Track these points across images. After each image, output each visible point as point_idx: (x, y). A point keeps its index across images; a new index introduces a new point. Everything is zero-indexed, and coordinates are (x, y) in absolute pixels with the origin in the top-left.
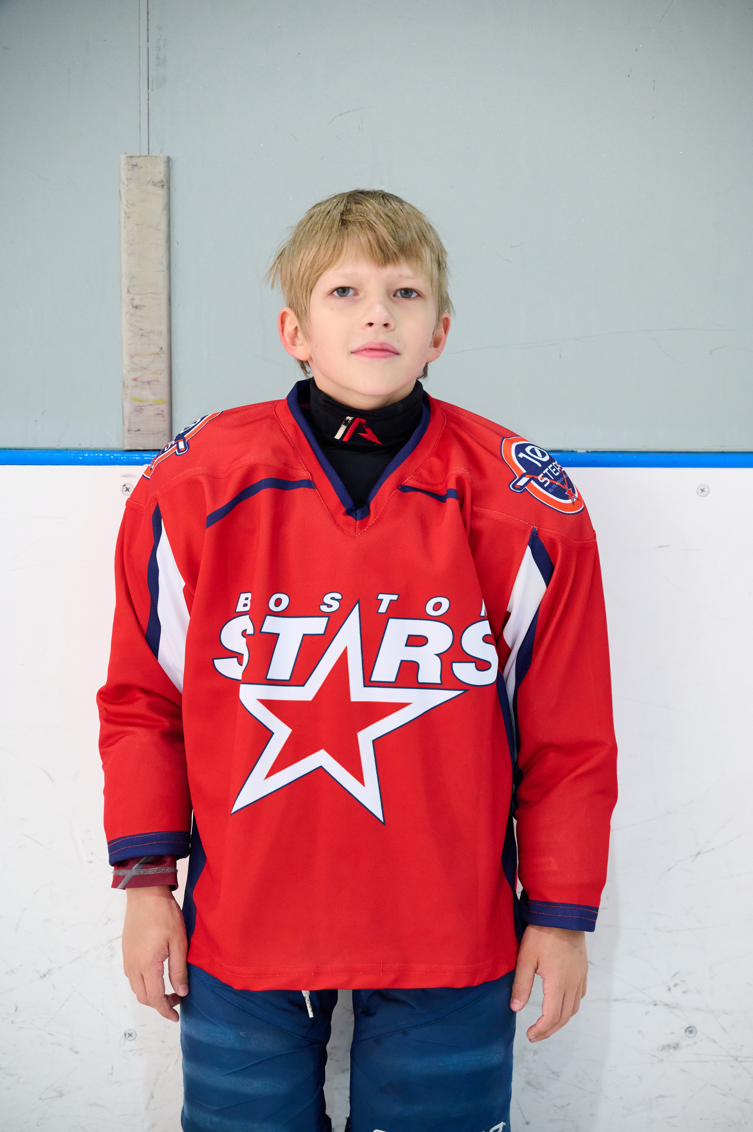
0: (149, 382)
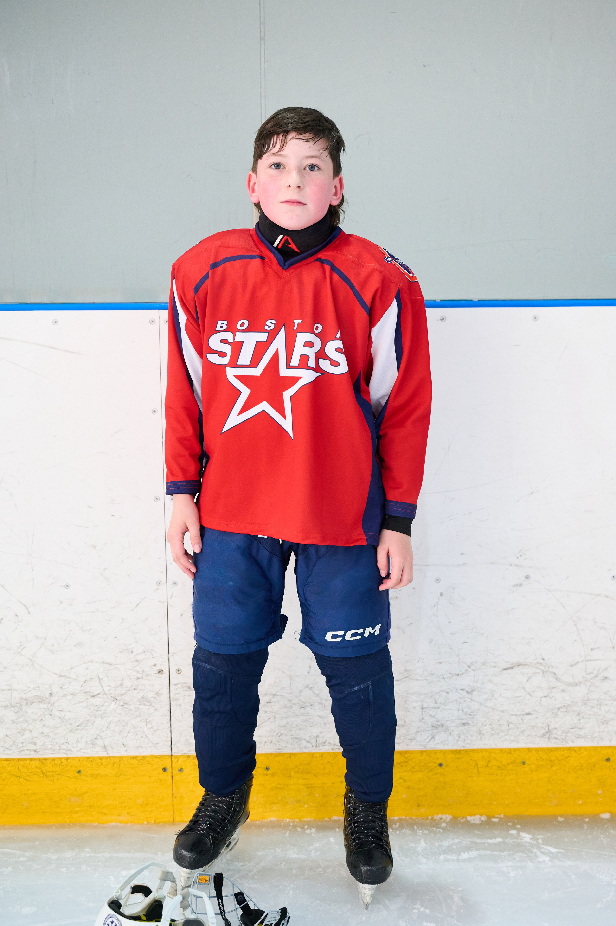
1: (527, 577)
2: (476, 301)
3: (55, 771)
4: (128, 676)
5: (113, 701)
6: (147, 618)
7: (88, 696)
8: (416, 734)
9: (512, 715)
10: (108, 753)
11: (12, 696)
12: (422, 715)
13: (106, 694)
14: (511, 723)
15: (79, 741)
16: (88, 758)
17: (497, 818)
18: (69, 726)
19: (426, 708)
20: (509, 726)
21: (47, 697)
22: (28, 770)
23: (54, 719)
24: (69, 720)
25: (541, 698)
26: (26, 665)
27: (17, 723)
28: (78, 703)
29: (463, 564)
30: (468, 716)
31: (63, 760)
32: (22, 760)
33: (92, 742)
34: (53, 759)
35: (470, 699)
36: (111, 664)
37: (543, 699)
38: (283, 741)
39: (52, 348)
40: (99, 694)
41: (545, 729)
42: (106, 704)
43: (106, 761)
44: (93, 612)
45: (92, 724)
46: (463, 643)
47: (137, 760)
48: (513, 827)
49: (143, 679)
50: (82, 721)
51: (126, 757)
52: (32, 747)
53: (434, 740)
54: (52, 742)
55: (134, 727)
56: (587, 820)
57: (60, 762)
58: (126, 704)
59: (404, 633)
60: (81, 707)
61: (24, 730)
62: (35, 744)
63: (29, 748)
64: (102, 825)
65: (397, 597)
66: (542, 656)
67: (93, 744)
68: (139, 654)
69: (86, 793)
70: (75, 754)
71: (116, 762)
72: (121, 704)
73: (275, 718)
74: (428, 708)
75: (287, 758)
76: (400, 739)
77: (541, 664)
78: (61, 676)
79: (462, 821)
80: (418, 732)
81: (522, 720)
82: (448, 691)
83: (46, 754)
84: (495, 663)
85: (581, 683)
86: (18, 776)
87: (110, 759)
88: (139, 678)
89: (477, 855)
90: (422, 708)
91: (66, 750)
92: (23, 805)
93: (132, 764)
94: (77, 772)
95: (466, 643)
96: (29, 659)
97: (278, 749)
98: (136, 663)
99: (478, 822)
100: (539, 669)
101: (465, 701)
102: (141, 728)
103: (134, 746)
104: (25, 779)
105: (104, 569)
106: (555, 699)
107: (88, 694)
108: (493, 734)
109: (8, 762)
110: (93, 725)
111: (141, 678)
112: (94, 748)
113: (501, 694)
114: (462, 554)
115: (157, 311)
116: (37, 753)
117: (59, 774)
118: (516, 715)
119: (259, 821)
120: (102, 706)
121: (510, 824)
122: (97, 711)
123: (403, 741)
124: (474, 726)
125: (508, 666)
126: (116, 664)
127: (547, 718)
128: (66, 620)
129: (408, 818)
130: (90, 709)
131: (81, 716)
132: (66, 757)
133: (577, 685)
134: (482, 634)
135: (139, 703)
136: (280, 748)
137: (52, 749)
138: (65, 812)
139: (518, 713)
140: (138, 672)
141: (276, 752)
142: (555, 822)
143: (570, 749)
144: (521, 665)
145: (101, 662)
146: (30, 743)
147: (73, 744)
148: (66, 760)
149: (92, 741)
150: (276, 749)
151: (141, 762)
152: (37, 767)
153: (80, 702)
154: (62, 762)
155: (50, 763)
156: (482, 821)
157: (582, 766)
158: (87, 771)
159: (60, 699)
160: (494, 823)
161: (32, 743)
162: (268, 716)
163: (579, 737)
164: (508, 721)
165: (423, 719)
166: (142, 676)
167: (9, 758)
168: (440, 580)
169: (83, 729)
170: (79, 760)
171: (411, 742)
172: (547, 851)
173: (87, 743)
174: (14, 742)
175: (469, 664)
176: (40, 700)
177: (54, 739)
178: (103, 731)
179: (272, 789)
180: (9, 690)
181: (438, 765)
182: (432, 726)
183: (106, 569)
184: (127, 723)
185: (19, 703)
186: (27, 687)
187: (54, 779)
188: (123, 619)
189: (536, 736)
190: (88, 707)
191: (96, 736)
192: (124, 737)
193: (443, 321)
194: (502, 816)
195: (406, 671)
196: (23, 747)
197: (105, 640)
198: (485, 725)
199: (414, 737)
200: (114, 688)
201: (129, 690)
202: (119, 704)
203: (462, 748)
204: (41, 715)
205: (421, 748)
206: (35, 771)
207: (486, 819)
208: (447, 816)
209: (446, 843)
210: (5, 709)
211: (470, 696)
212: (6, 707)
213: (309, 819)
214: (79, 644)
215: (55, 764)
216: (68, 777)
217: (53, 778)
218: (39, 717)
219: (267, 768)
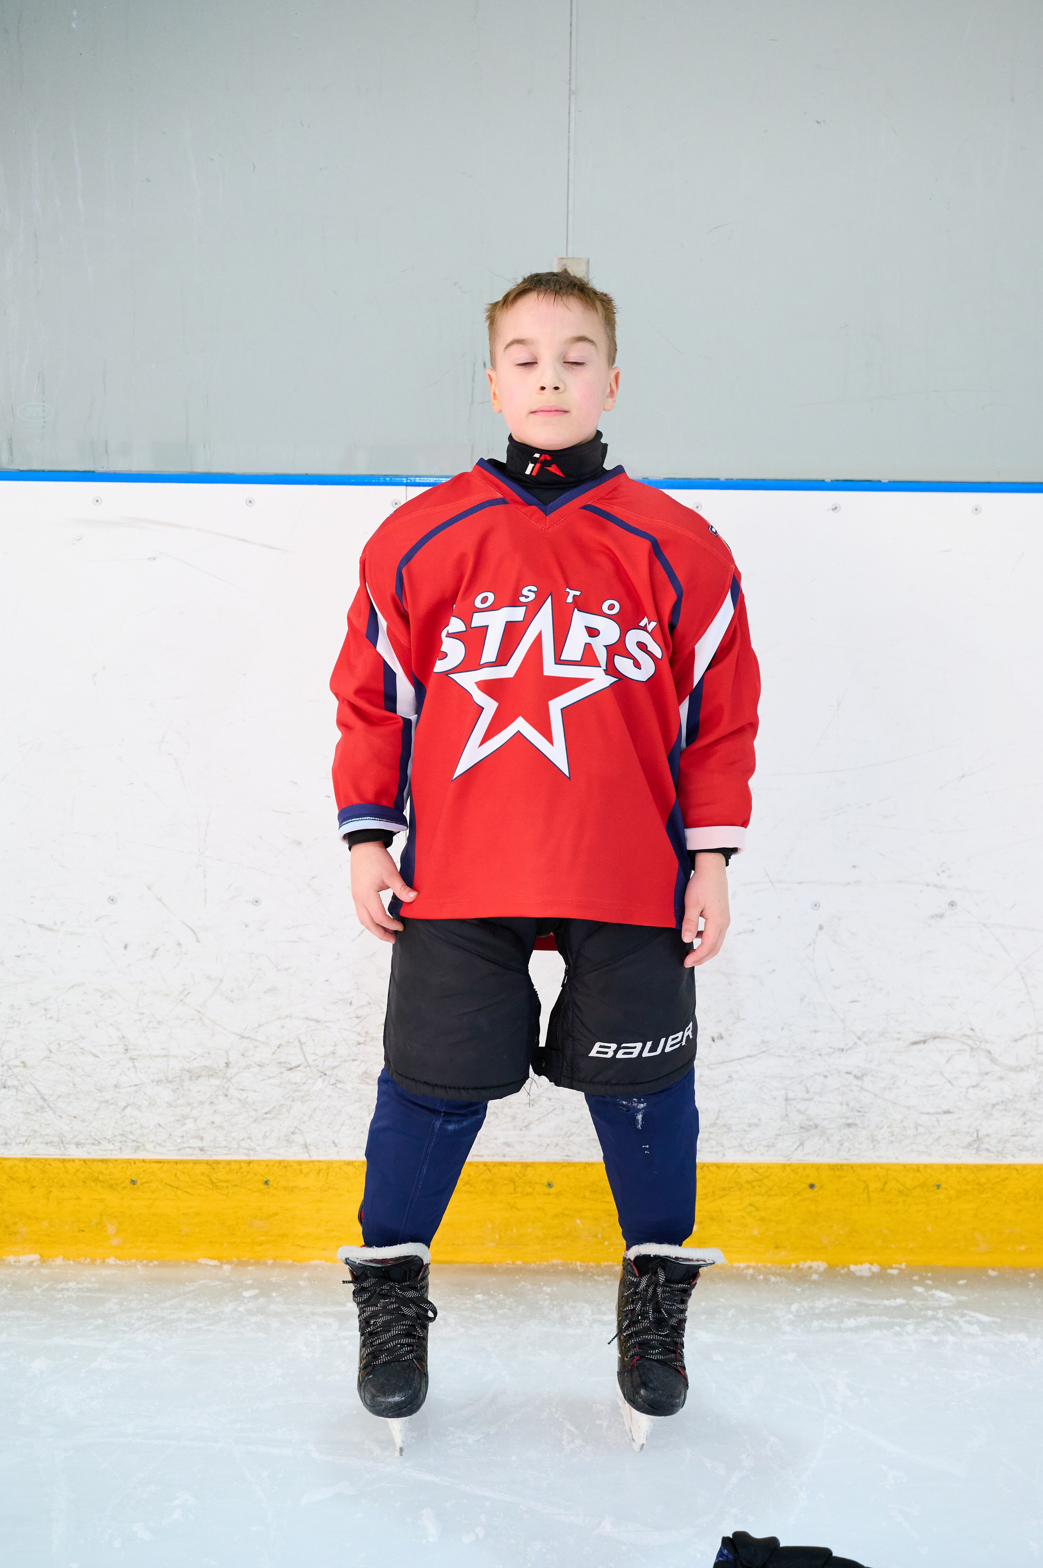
1: (952, 904)
2: (886, 483)
3: (230, 1181)
4: (345, 1040)
5: (321, 1076)
6: (375, 953)
7: (282, 1069)
8: (776, 1139)
9: (922, 1113)
10: (311, 1155)
11: (168, 1066)
12: (786, 1108)
13: (309, 1066)
14: (920, 1125)
15: (267, 1136)
16: (280, 1162)
17: (896, 1268)
18: (254, 1113)
19: (792, 1100)
20: (917, 1129)
21: (222, 1068)
22: (190, 1178)
23: (231, 1103)
24: (254, 1103)
25: (968, 1088)
26: (192, 1020)
27: (175, 1107)
28: (268, 1079)
29: (855, 882)
30: (856, 1113)
31: (243, 1164)
32: (182, 1162)
33: (287, 1138)
34: (229, 1163)
35: (859, 1086)
36: (318, 1021)
37: (971, 1090)
38: (574, 1143)
39: (244, 540)
40: (299, 1066)
41: (971, 1136)
42: (311, 1081)
43: (307, 1168)
44: (294, 942)
45: (288, 1111)
46: (852, 1002)
47: (355, 1167)
48: (921, 1283)
49: (365, 1044)
50: (271, 1107)
51: (336, 1161)
52: (197, 1143)
53: (803, 1149)
54: (226, 1137)
55: (351, 1117)
56: (1032, 1275)
57: (237, 1167)
58: (340, 1082)
59: (762, 985)
60: (271, 1084)
61: (185, 1117)
62: (202, 1139)
63: (192, 1145)
64: (299, 1264)
65: (753, 930)
66: (971, 1024)
67: (288, 1141)
68: (362, 1006)
69: (276, 1214)
70: (261, 1155)
71: (321, 1169)
72: (333, 1081)
73: (563, 1108)
74: (795, 1099)
75: (580, 1169)
76: (752, 1146)
77: (969, 1037)
78: (243, 1037)
79: (843, 1272)
80: (778, 1135)
81: (938, 1121)
82: (826, 1074)
83: (217, 1155)
84: (899, 1033)
85: (1028, 1067)
86: (174, 1187)
87: (314, 1166)
88: (360, 1044)
89: (868, 1323)
90: (787, 1099)
91: (248, 1149)
92: (181, 1231)
93: (346, 1173)
94: (264, 1182)
95: (856, 1001)
96: (196, 1010)
97: (567, 1156)
98: (357, 1021)
99: (866, 1274)
100: (966, 1044)
101: (851, 1091)
102: (361, 1118)
103: (349, 1146)
104: (186, 1192)
105: (313, 878)
106: (989, 1091)
107: (283, 1065)
108: (892, 1142)
109: (159, 1165)
110: (289, 1113)
111: (363, 1043)
112: (290, 1148)
113: (906, 1081)
114: (854, 867)
115: (405, 487)
116: (204, 1153)
117: (236, 1186)
118: (928, 1114)
119: (535, 1263)
120: (304, 1083)
121: (916, 1278)
122: (296, 1091)
123: (755, 1149)
124: (864, 1128)
125: (918, 1039)
126: (326, 1022)
127: (976, 1119)
128: (253, 953)
129: (760, 1265)
130: (285, 1088)
131: (271, 1099)
132: (246, 1160)
133: (1022, 1070)
134: (881, 989)
135: (360, 1081)
136: (569, 1154)
137: (226, 1147)
138: (244, 1243)
139: (932, 1111)
140: (359, 1034)
141: (563, 1160)
142: (983, 1278)
143: (1009, 1167)
144: (939, 1037)
145: (304, 1018)
146: (193, 1138)
147: (258, 1140)
148: (247, 1165)
149: (286, 1136)
150: (564, 1156)
151: (360, 1170)
152: (203, 1174)
153: (270, 1078)
154: (241, 1168)
155: (224, 1168)
156: (874, 1273)
157: (1027, 1194)
158: (278, 1182)
159: (240, 1072)
160: (892, 1277)
161: (196, 1137)
162: (553, 1106)
163: (1023, 1149)
164: (916, 1123)
165: (787, 1115)
166: (365, 1041)
167: (162, 1160)
168: (819, 906)
169: (274, 1118)
170: (267, 1165)
171: (768, 1150)
172: (974, 1320)
173: (279, 1139)
174: (170, 1135)
175: (859, 1034)
176: (211, 1073)
177: (231, 1132)
178: (304, 1123)
179: (557, 1216)
180: (164, 1056)
181: (807, 1186)
182: (801, 1128)
183: (316, 877)
184: (340, 1111)
185: (179, 1076)
186: (192, 1052)
187: (228, 1193)
188: (338, 954)
189: (958, 1145)
190: (283, 1085)
191: (293, 1129)
192: (334, 1132)
193: (835, 511)
194: (903, 1266)
195: (763, 1042)
196: (183, 1142)
197: (311, 985)
198: (881, 1128)
199: (773, 1143)
200: (323, 1057)
201: (345, 1061)
202: (329, 1081)
203: (845, 1162)
204: (212, 1096)
205: (783, 1160)
206: (201, 1179)
207: (879, 1271)
208: (820, 1263)
209: (820, 1304)
210: (158, 1085)
211: (859, 1083)
212: (159, 1082)
213: (610, 1263)
214: (272, 990)
215: (230, 1169)
216: (250, 1189)
217: (227, 1191)
218: (209, 1098)
219: (549, 1185)
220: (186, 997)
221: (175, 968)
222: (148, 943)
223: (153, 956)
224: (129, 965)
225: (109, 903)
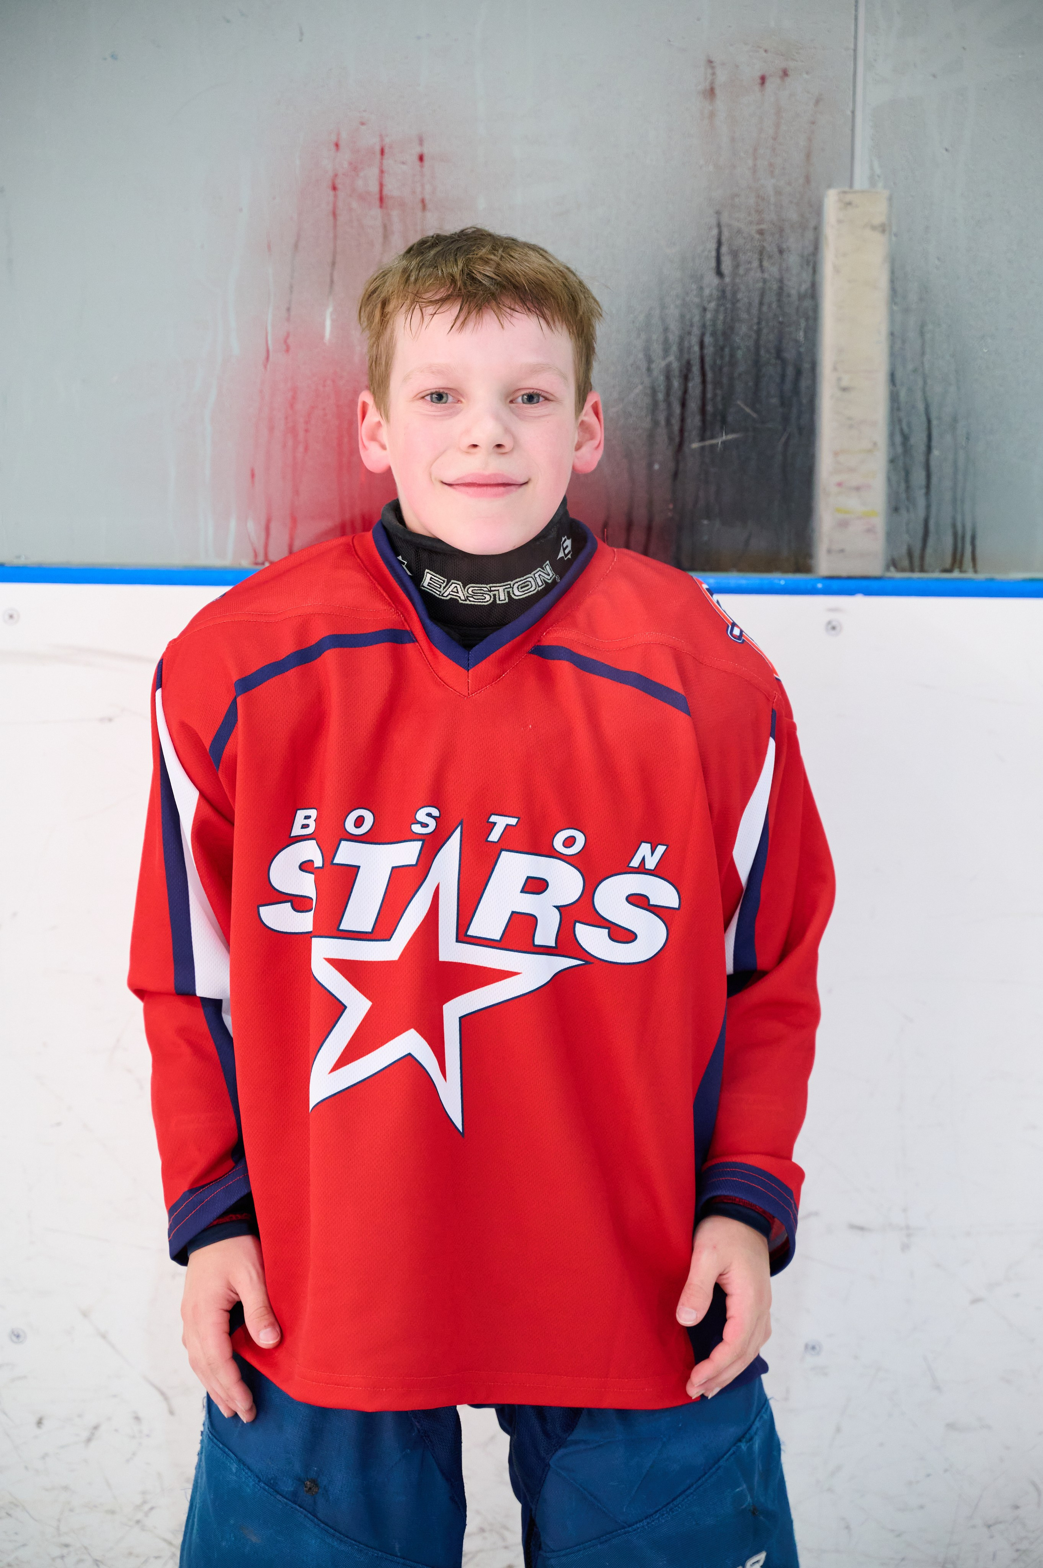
0: (858, 489)
220: (146, 1514)
221: (128, 1461)
222: (80, 1416)
223: (89, 1440)
224: (44, 1457)
225: (13, 1341)
